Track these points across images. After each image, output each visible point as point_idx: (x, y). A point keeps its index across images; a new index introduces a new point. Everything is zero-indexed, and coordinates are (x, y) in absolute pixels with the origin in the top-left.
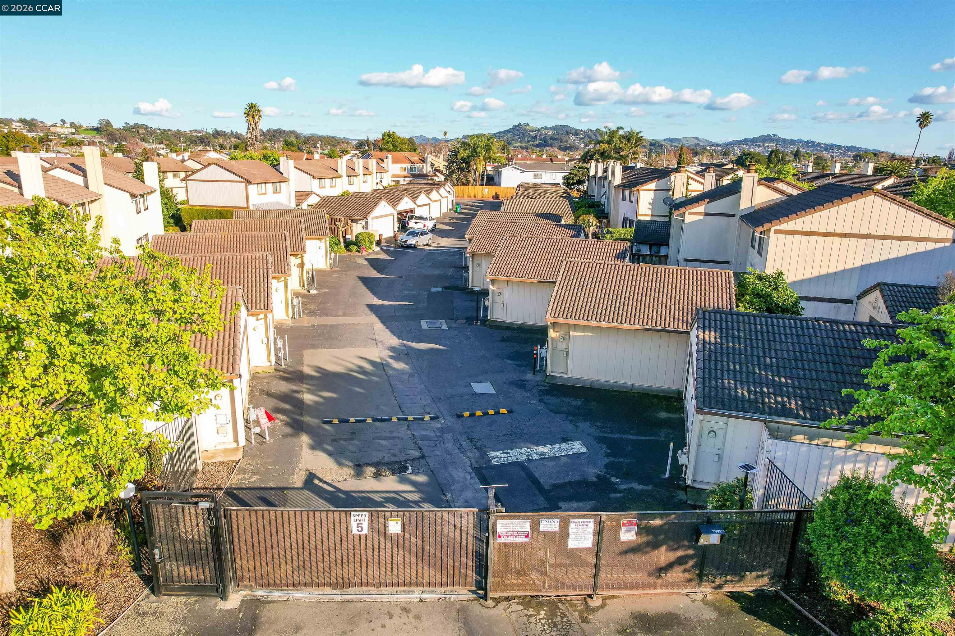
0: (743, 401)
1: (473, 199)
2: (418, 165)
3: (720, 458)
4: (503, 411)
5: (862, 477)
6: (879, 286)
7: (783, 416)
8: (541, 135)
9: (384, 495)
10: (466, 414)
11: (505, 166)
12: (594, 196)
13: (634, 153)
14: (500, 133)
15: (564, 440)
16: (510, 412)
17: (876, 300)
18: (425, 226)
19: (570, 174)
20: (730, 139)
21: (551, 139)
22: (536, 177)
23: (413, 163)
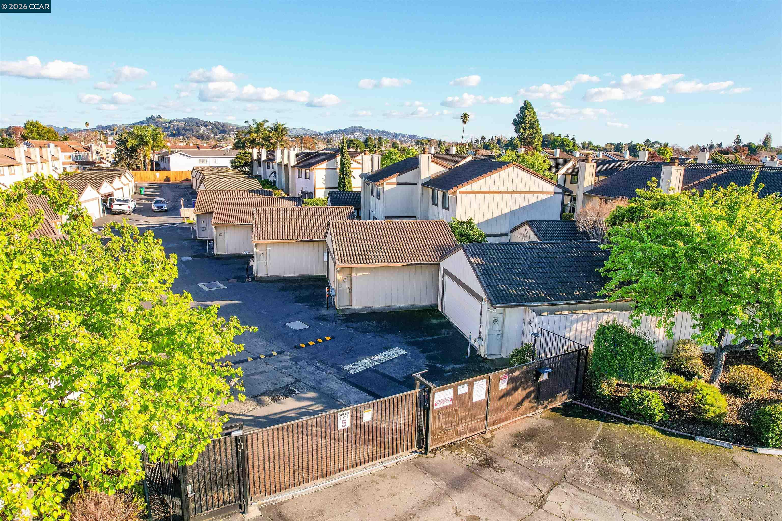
0: (516, 296)
1: (146, 183)
2: (83, 153)
3: (502, 336)
4: (328, 338)
5: (611, 322)
6: (527, 222)
7: (540, 301)
8: (174, 126)
9: (295, 412)
10: (303, 345)
11: (172, 153)
12: (261, 176)
13: (281, 141)
14: (134, 124)
15: (386, 349)
16: (333, 338)
17: (526, 231)
18: (129, 207)
19: (237, 158)
20: (328, 130)
21: (184, 129)
22: (201, 162)
23: (77, 151)
